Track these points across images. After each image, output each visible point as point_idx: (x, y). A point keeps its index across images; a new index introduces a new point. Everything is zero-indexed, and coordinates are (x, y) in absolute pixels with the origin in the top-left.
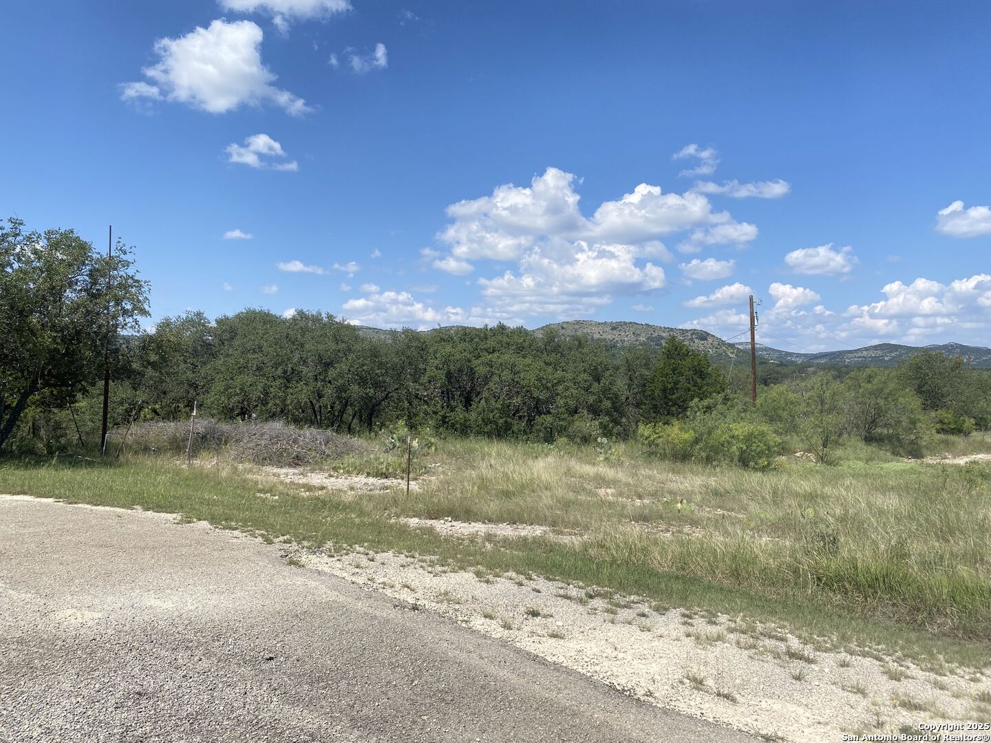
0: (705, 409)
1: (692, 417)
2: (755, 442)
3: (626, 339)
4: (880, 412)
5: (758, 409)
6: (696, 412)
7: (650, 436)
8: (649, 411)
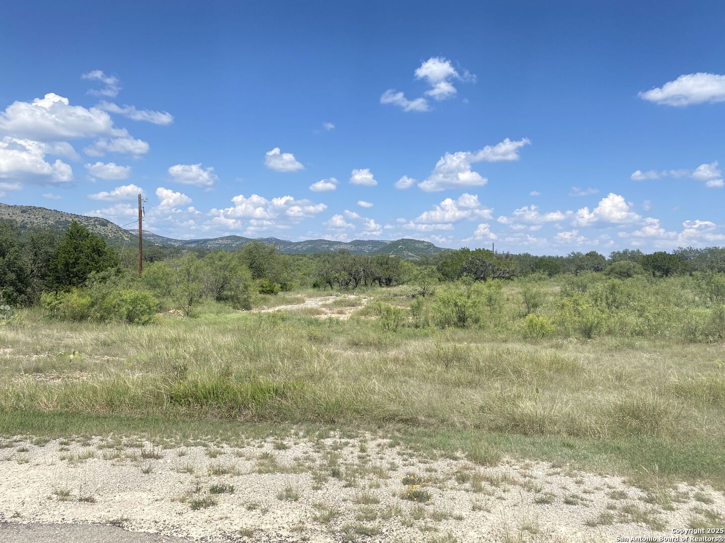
0: (100, 280)
1: (89, 286)
2: (139, 304)
3: (35, 221)
4: (226, 280)
5: (143, 279)
6: (93, 282)
7: (52, 302)
8: (53, 282)
